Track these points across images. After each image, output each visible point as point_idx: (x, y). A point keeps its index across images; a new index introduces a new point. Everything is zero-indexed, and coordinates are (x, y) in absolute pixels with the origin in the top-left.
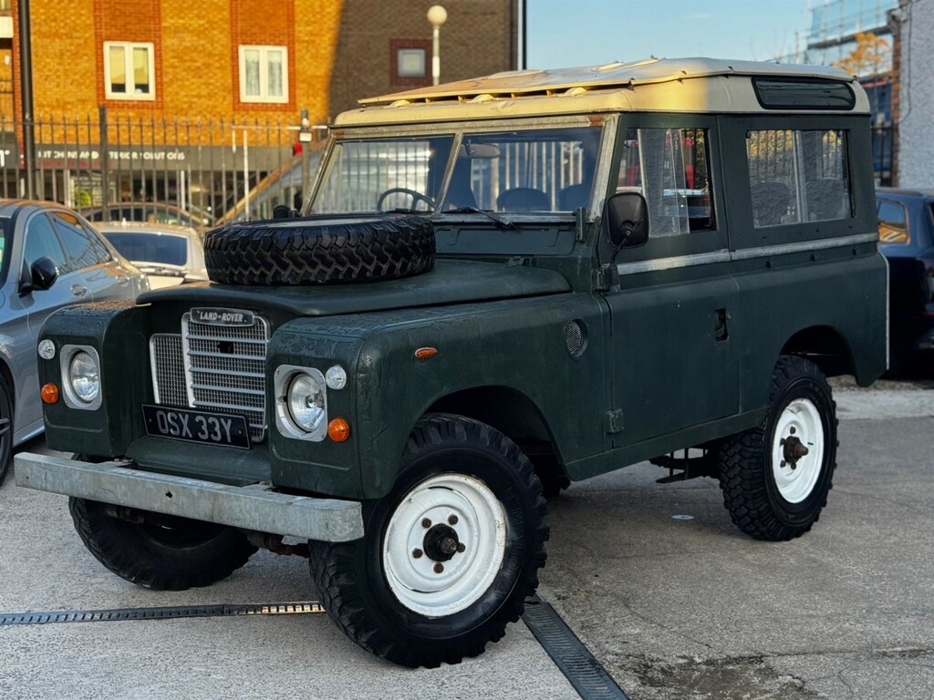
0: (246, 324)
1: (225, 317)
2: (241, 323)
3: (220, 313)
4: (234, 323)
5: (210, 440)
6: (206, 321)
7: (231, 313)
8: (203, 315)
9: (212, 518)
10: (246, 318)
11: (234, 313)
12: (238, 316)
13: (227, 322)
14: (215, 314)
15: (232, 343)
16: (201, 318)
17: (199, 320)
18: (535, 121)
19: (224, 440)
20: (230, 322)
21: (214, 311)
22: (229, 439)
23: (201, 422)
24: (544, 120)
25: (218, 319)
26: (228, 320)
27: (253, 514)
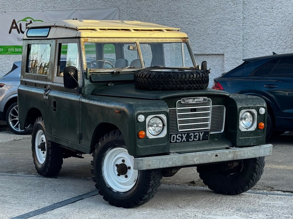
0: (204, 101)
1: (196, 100)
2: (202, 101)
3: (194, 99)
4: (200, 101)
5: (194, 140)
6: (188, 102)
7: (198, 98)
8: (187, 101)
9: (233, 159)
10: (204, 99)
11: (199, 98)
12: (201, 99)
13: (197, 102)
14: (192, 99)
15: (196, 108)
16: (186, 101)
17: (185, 102)
18: (165, 39)
19: (199, 140)
20: (198, 101)
21: (191, 99)
22: (201, 139)
23: (192, 135)
24: (168, 39)
25: (193, 101)
26: (197, 101)
27: (248, 154)
